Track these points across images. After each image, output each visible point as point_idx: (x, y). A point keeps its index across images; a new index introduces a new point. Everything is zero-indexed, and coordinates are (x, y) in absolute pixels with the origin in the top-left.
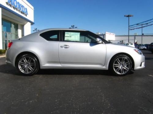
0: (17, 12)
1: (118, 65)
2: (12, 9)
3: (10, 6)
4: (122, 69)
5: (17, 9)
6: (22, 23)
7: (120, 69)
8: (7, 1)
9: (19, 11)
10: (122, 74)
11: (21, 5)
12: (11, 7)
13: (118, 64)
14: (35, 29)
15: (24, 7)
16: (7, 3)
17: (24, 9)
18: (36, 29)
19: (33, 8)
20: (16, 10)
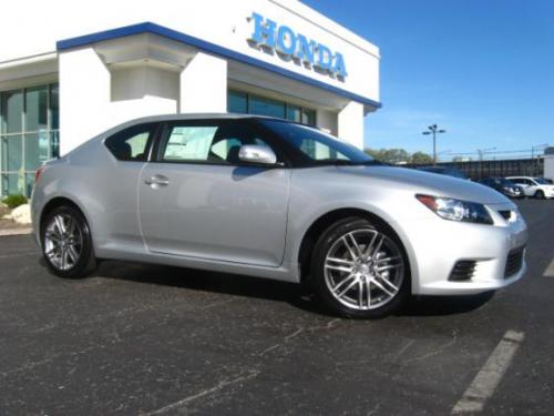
0: (300, 70)
1: (348, 266)
2: (274, 60)
3: (267, 50)
4: (365, 285)
5: (297, 61)
6: (326, 105)
7: (357, 284)
8: (250, 37)
9: (306, 64)
10: (365, 308)
11: (313, 43)
12: (272, 54)
13: (350, 259)
14: (430, 128)
15: (328, 50)
16: (252, 43)
17: (331, 57)
18: (435, 126)
19: (375, 50)
20: (292, 62)
